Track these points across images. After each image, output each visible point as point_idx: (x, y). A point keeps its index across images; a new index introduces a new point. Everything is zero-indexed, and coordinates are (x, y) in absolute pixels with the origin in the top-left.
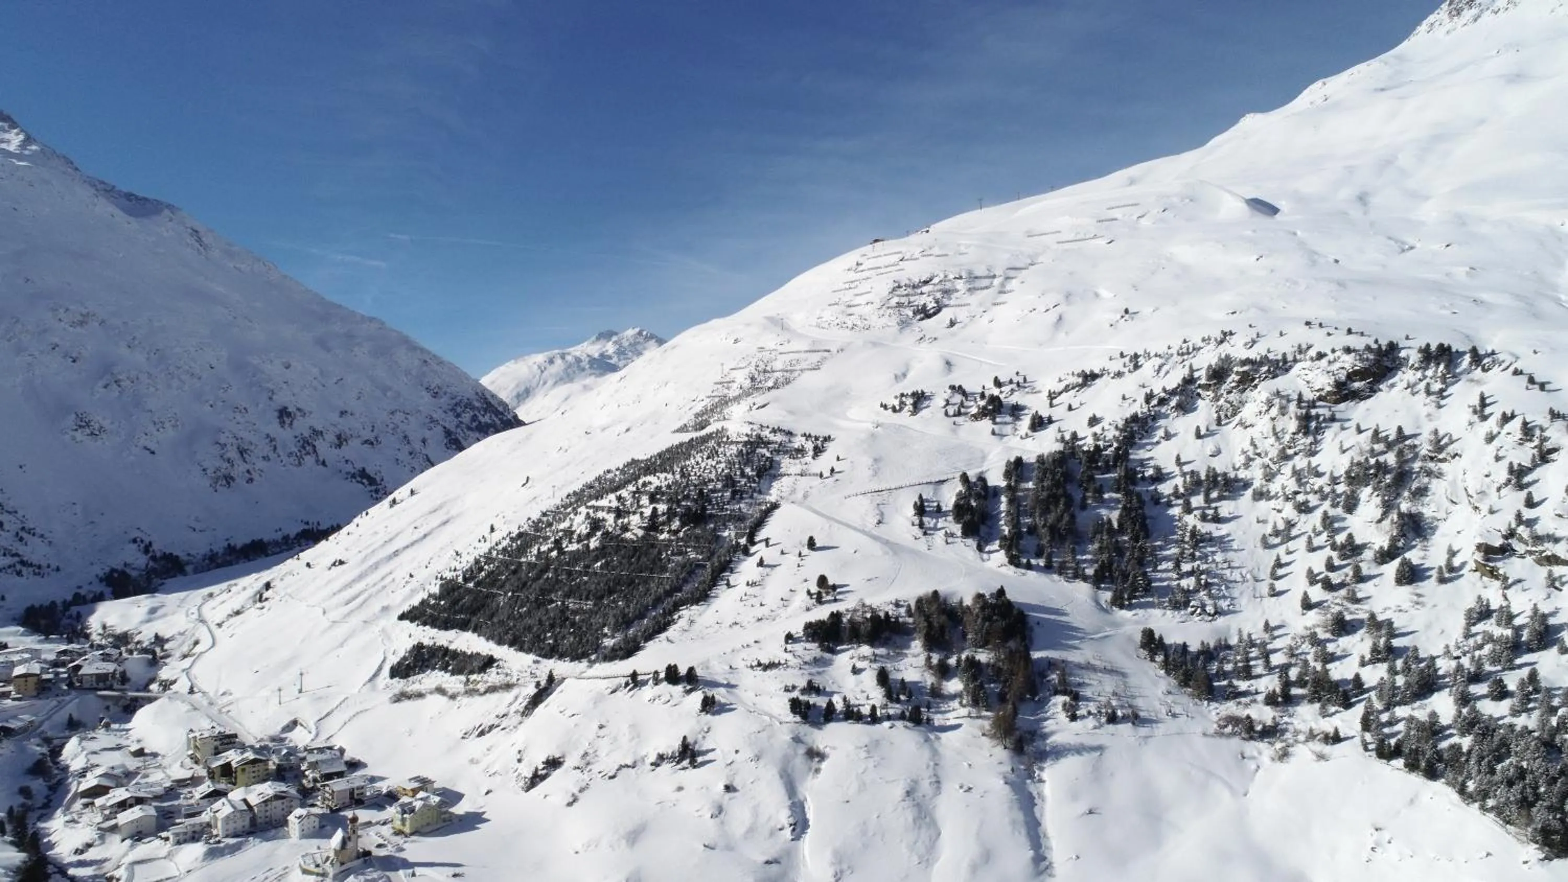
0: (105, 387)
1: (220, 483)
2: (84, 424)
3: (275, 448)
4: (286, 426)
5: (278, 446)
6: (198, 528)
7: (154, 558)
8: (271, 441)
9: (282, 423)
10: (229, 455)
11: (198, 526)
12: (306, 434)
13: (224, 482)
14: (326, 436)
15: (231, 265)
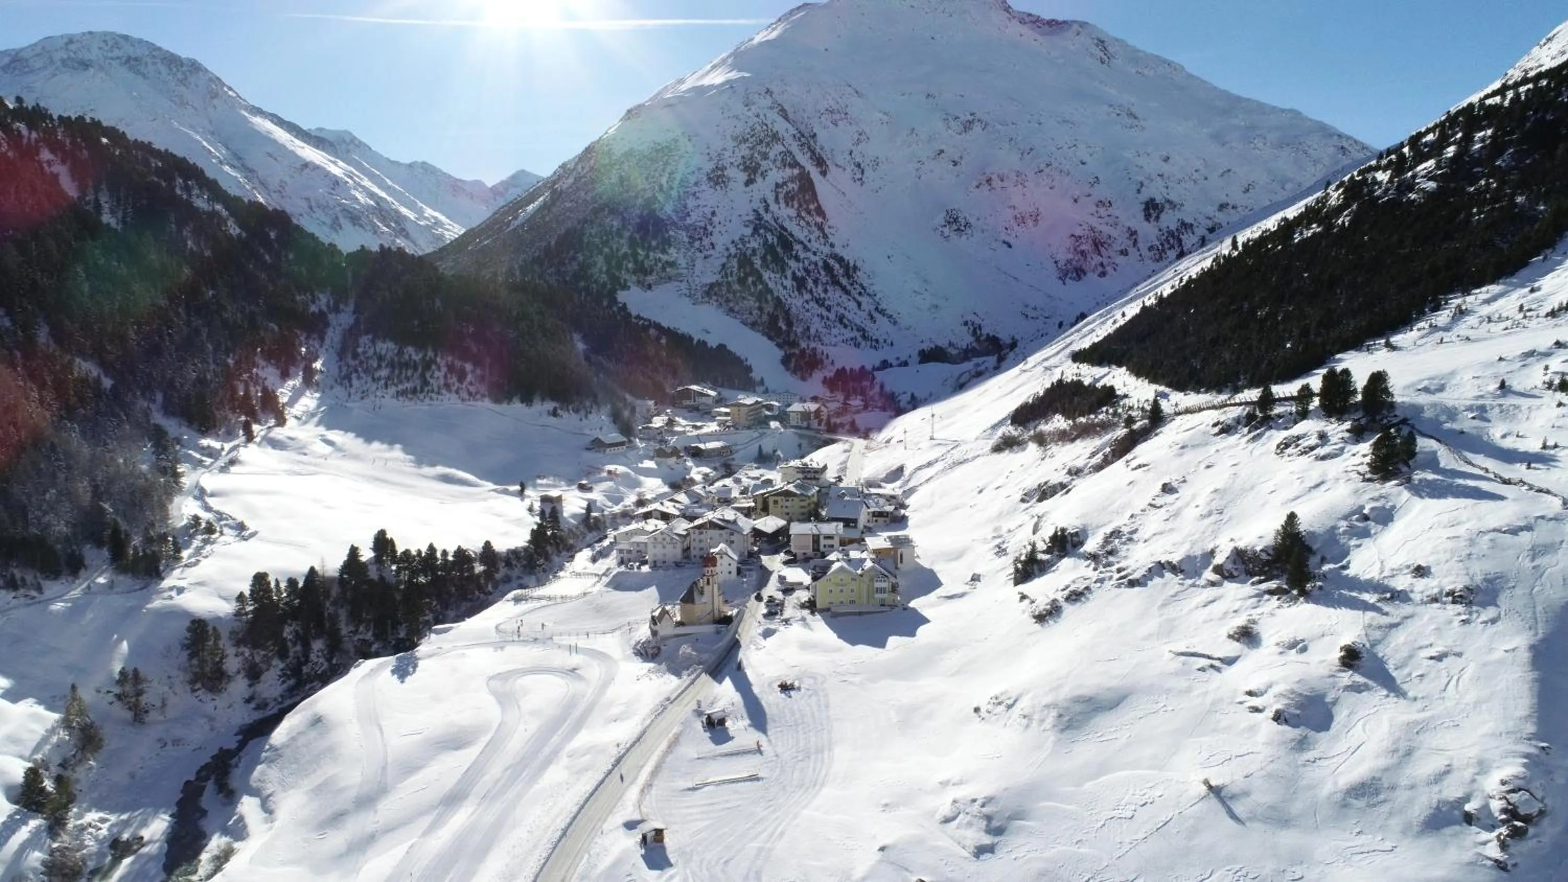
0: (978, 187)
1: (1070, 275)
2: (952, 220)
3: (1135, 242)
4: (1152, 220)
5: (1139, 240)
6: (1030, 315)
7: (978, 340)
8: (1131, 235)
9: (1148, 217)
10: (1083, 247)
11: (1031, 314)
12: (1173, 227)
13: (1075, 274)
14: (1196, 230)
15: (1133, 71)
